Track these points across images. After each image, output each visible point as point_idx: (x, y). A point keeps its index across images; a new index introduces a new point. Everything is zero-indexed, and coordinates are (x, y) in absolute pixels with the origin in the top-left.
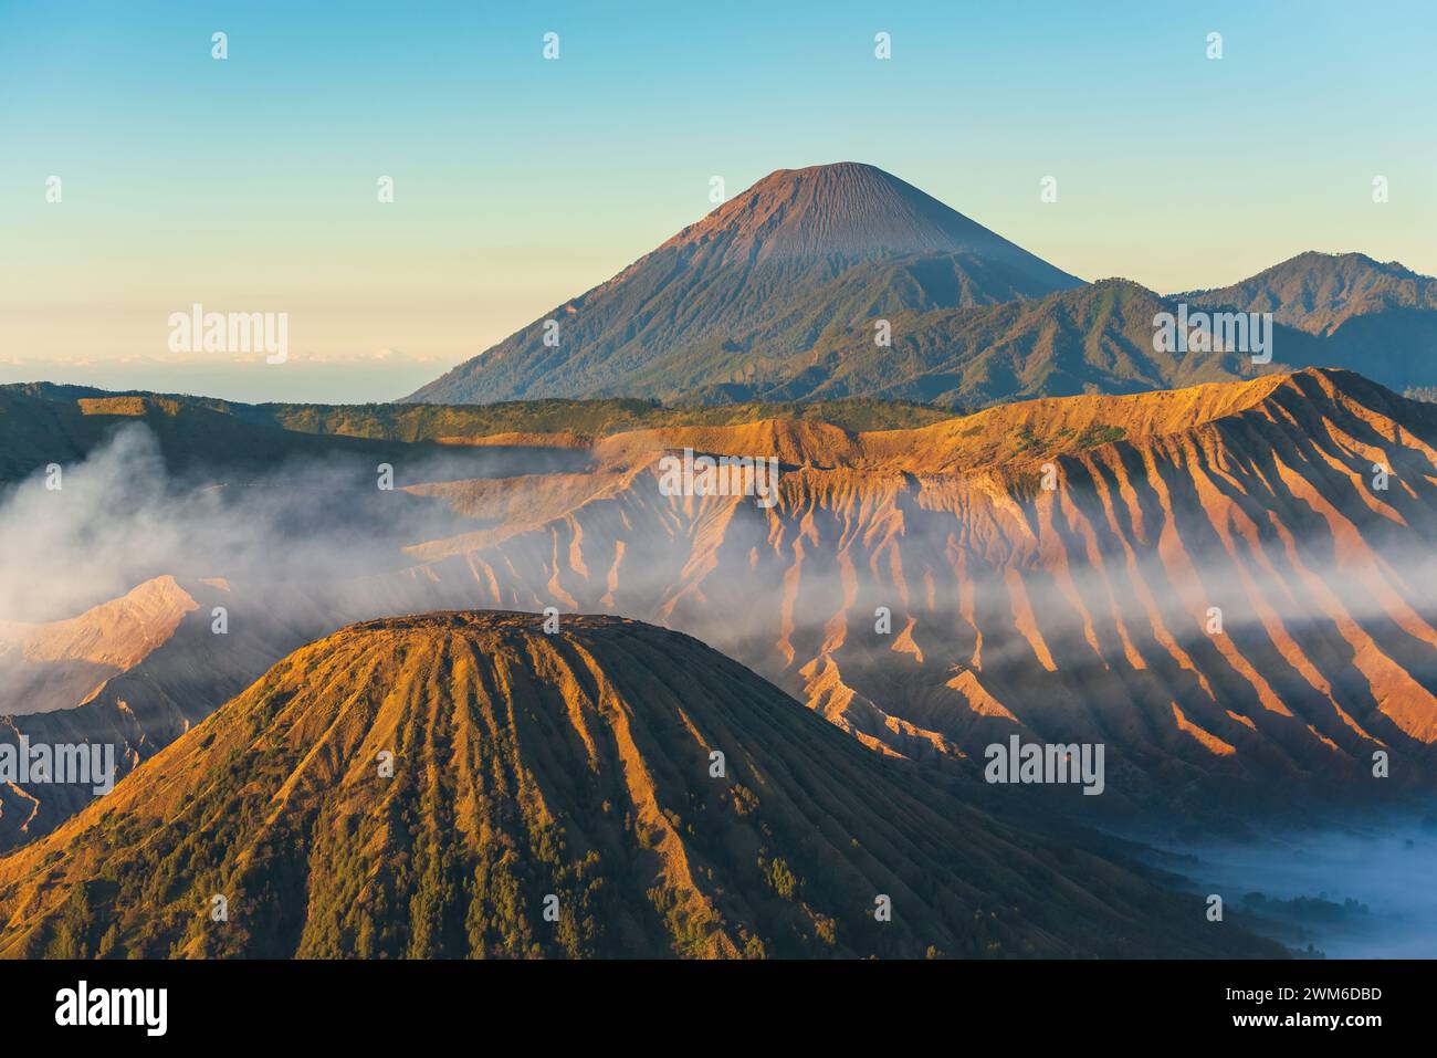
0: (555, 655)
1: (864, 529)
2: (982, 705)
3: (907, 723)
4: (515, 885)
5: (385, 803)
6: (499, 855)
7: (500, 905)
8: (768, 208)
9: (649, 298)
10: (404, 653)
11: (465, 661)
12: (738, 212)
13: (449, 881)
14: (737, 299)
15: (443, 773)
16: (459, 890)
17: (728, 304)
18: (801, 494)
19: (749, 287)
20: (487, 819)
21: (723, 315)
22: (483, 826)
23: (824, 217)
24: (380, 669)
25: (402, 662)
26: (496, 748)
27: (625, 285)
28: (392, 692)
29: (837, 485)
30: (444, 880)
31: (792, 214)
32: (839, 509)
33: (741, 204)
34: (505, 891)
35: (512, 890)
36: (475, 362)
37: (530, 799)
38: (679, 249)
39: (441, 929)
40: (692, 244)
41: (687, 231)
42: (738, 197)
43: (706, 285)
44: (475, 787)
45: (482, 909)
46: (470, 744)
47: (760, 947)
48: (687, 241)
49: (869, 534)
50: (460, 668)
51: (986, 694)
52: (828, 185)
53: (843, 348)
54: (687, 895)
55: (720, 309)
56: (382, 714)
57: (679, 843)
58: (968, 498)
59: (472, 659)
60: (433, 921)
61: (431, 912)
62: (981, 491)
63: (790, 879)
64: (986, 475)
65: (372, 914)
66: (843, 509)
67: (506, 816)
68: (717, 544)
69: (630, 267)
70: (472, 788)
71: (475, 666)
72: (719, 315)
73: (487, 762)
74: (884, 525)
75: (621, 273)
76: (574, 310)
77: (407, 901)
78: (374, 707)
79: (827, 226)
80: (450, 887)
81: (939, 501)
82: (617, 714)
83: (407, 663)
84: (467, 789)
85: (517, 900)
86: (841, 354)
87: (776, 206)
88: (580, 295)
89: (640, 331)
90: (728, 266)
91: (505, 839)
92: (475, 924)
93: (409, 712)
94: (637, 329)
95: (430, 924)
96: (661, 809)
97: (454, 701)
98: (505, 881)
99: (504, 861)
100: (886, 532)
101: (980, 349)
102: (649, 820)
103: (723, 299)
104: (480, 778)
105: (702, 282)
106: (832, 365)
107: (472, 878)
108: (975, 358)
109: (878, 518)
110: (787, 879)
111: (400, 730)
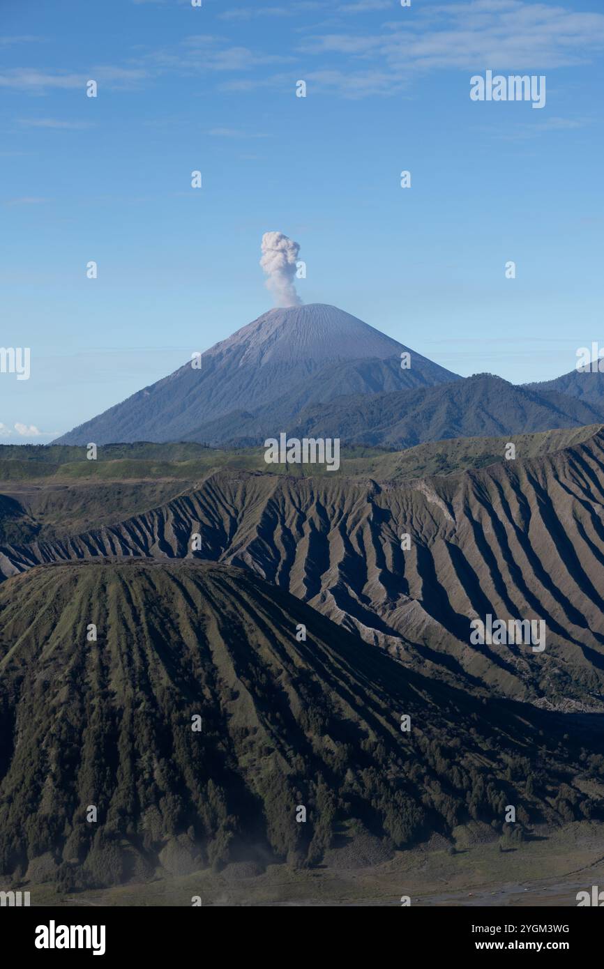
0: (171, 582)
1: (347, 515)
2: (424, 621)
3: (378, 631)
4: (149, 722)
5: (66, 673)
6: (138, 705)
7: (139, 735)
8: (268, 332)
9: (196, 386)
10: (76, 581)
11: (115, 585)
12: (249, 334)
13: (107, 720)
14: (249, 387)
15: (102, 653)
16: (113, 724)
17: (244, 390)
18: (309, 493)
19: (256, 380)
20: (130, 683)
21: (241, 397)
22: (127, 686)
23: (303, 337)
24: (61, 590)
25: (75, 585)
26: (135, 638)
27: (180, 378)
28: (69, 604)
29: (331, 488)
30: (104, 719)
31: (283, 335)
32: (332, 503)
33: (252, 329)
34: (142, 726)
35: (147, 725)
36: (86, 425)
37: (155, 670)
38: (213, 356)
39: (103, 749)
40: (221, 354)
41: (218, 345)
42: (249, 325)
43: (230, 378)
44: (122, 662)
45: (128, 737)
46: (119, 635)
47: (302, 761)
48: (218, 351)
49: (350, 518)
50: (112, 589)
51: (427, 614)
52: (305, 317)
53: (317, 416)
54: (255, 730)
55: (238, 393)
56: (63, 617)
57: (250, 697)
58: (411, 496)
59: (120, 584)
60: (98, 744)
61: (96, 739)
62: (420, 492)
63: (320, 720)
64: (423, 482)
65: (59, 740)
66: (334, 503)
67: (143, 681)
68: (257, 523)
69: (183, 367)
70: (120, 662)
71: (121, 589)
72: (238, 397)
73: (129, 647)
74: (360, 513)
75: (177, 371)
76: (148, 394)
77: (81, 732)
78: (58, 613)
79: (305, 342)
80: (109, 723)
81: (394, 498)
82: (209, 618)
83: (78, 587)
84: (117, 664)
85: (150, 734)
86: (316, 420)
87: (273, 330)
88: (152, 384)
89: (189, 406)
90: (243, 367)
91: (140, 695)
92: (124, 746)
93: (80, 617)
94: (187, 406)
95: (96, 746)
96: (238, 676)
97: (108, 610)
98: (142, 720)
99: (141, 708)
100: (361, 517)
101: (402, 416)
102: (231, 685)
103: (240, 388)
104: (125, 657)
105: (227, 376)
106: (310, 426)
107: (121, 718)
108: (398, 422)
109: (357, 508)
110: (317, 720)
111: (74, 628)
